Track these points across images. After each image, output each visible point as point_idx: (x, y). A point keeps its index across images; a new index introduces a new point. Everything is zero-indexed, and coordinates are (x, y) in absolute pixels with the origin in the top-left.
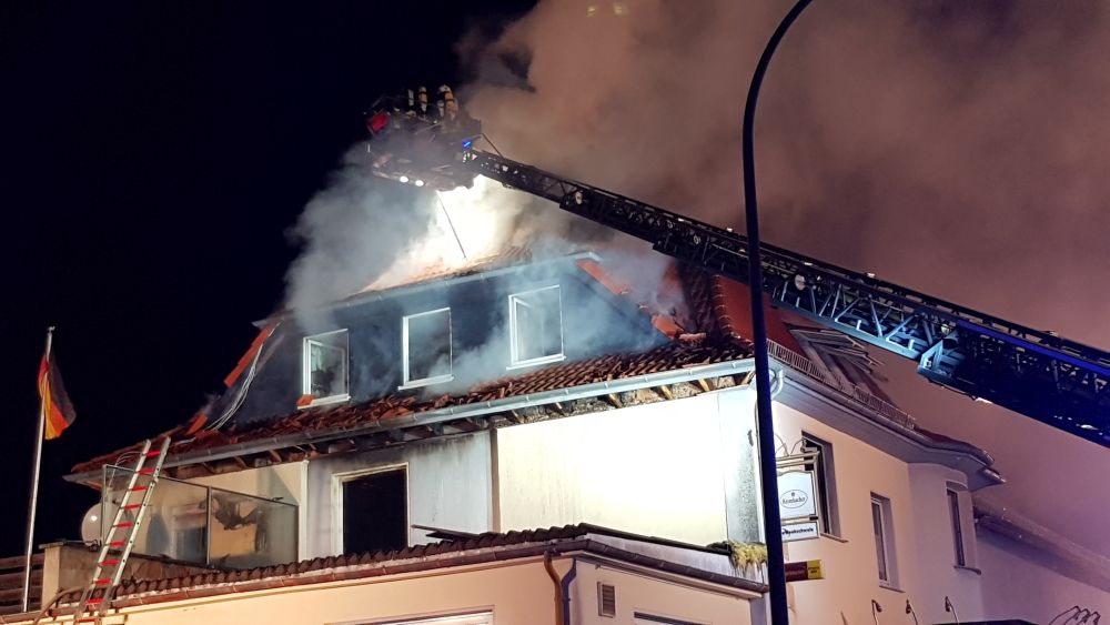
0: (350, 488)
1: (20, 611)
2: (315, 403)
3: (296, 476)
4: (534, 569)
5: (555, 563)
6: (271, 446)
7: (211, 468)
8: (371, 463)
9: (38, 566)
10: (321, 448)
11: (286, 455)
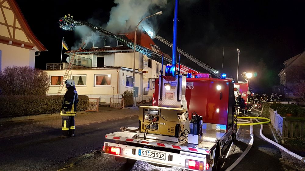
0: (98, 58)
1: (60, 69)
2: (94, 48)
3: (92, 56)
4: (116, 70)
5: (118, 70)
6: (89, 52)
7: (81, 54)
8: (101, 55)
9: (62, 64)
10: (95, 53)
11: (90, 54)
